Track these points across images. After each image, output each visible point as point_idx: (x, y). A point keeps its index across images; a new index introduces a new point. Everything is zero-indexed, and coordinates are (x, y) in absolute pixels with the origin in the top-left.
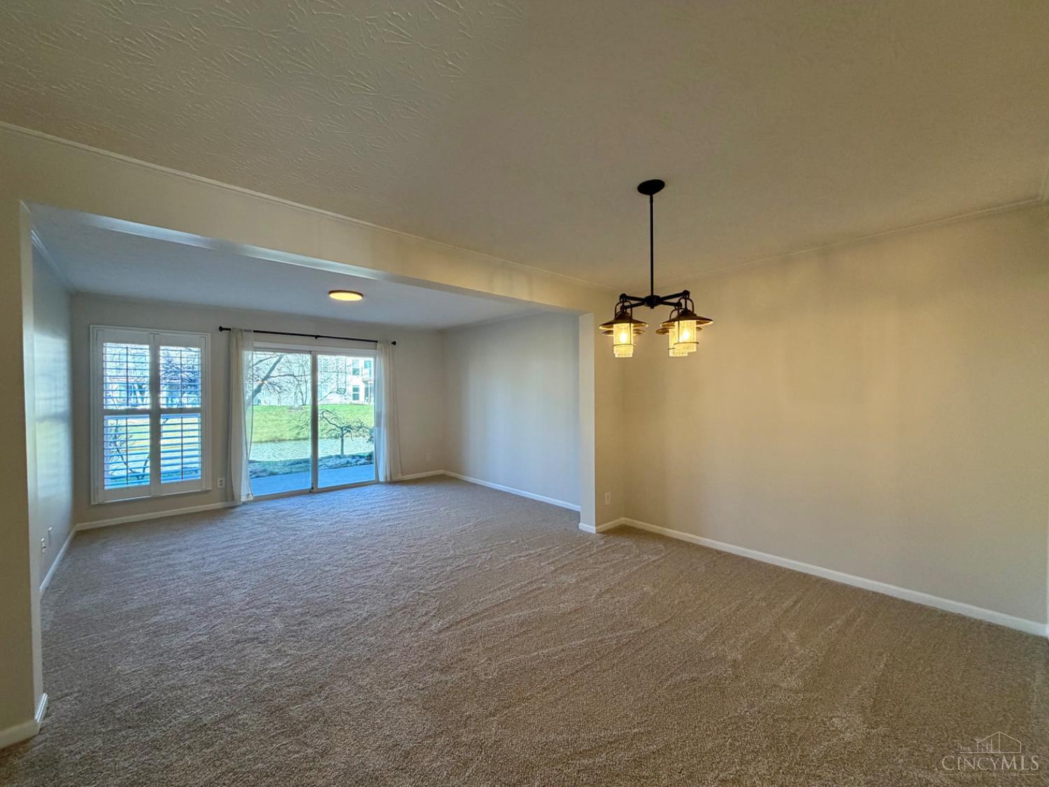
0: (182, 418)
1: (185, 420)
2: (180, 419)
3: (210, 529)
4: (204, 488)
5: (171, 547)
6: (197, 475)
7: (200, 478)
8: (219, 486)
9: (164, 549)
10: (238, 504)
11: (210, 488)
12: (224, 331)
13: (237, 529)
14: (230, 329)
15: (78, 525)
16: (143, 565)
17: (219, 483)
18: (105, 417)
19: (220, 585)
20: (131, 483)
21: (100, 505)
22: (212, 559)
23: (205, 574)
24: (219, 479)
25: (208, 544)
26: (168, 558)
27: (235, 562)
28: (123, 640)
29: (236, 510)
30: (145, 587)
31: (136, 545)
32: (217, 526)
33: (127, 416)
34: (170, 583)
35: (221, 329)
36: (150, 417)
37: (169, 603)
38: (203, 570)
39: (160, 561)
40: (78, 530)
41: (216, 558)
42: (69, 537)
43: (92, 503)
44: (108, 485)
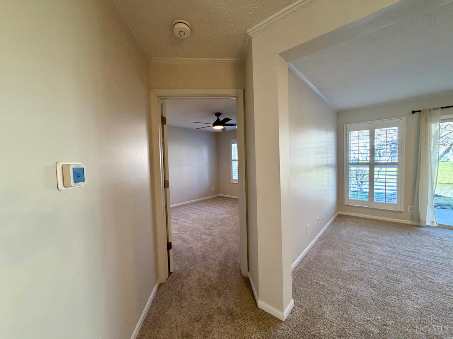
0: (386, 168)
1: (388, 169)
2: (385, 169)
3: (400, 237)
4: (399, 209)
5: (374, 240)
6: (395, 201)
7: (396, 203)
8: (409, 211)
9: (370, 240)
10: (423, 225)
11: (403, 211)
12: (415, 113)
13: (419, 245)
14: (420, 111)
15: (339, 212)
16: (357, 244)
17: (409, 209)
18: (350, 166)
19: (398, 287)
20: (359, 198)
21: (347, 205)
22: (397, 261)
23: (389, 271)
24: (409, 206)
25: (395, 248)
26: (370, 247)
27: (413, 272)
28: (333, 290)
29: (420, 229)
30: (354, 260)
31: (358, 231)
32: (405, 236)
33: (358, 166)
34: (366, 264)
35: (413, 112)
36: (369, 167)
37: (361, 279)
38: (389, 266)
39: (366, 246)
40: (339, 214)
41: (399, 262)
42: (335, 215)
43: (344, 204)
44: (350, 197)
